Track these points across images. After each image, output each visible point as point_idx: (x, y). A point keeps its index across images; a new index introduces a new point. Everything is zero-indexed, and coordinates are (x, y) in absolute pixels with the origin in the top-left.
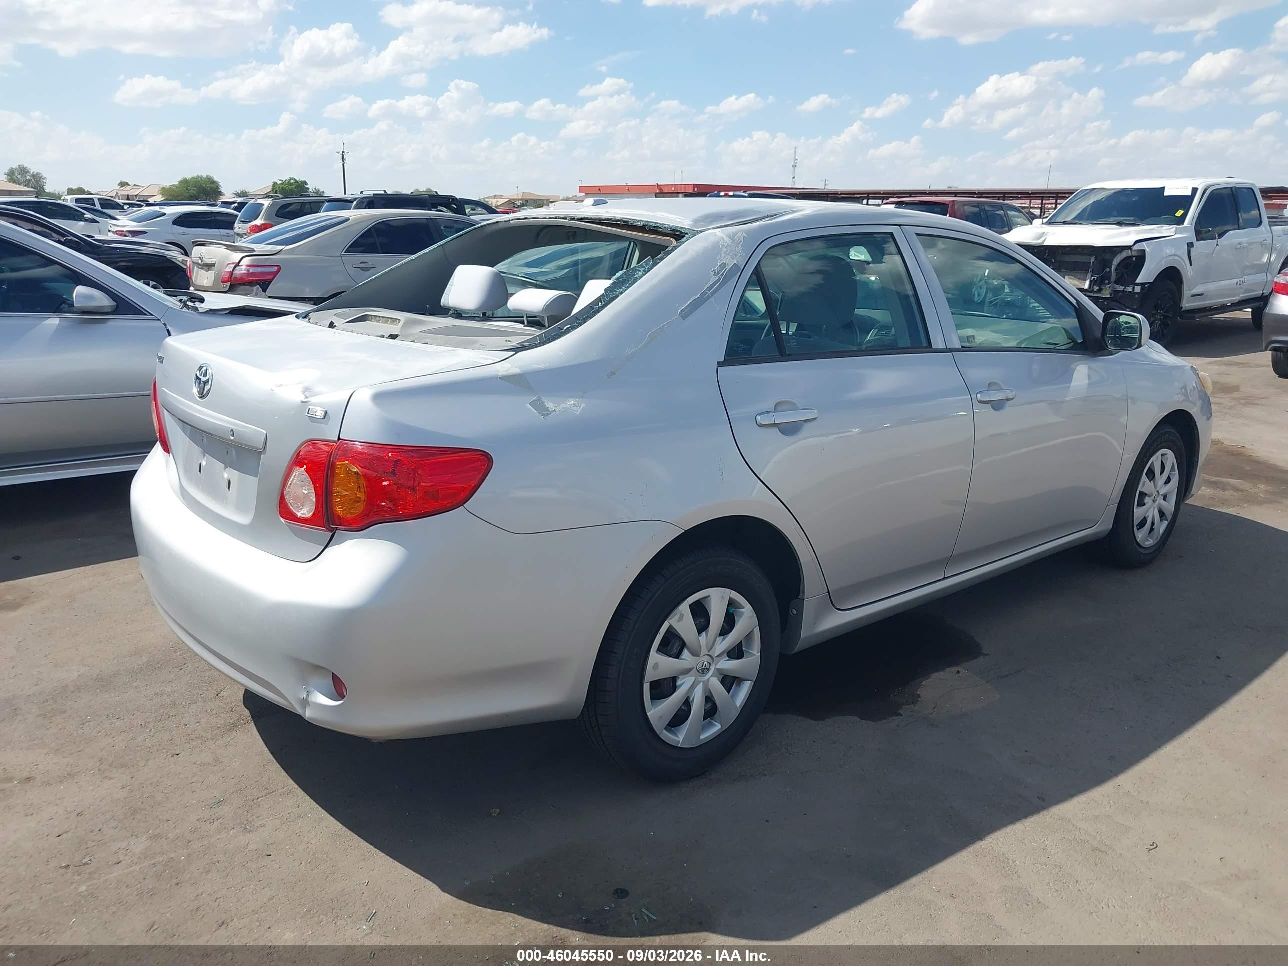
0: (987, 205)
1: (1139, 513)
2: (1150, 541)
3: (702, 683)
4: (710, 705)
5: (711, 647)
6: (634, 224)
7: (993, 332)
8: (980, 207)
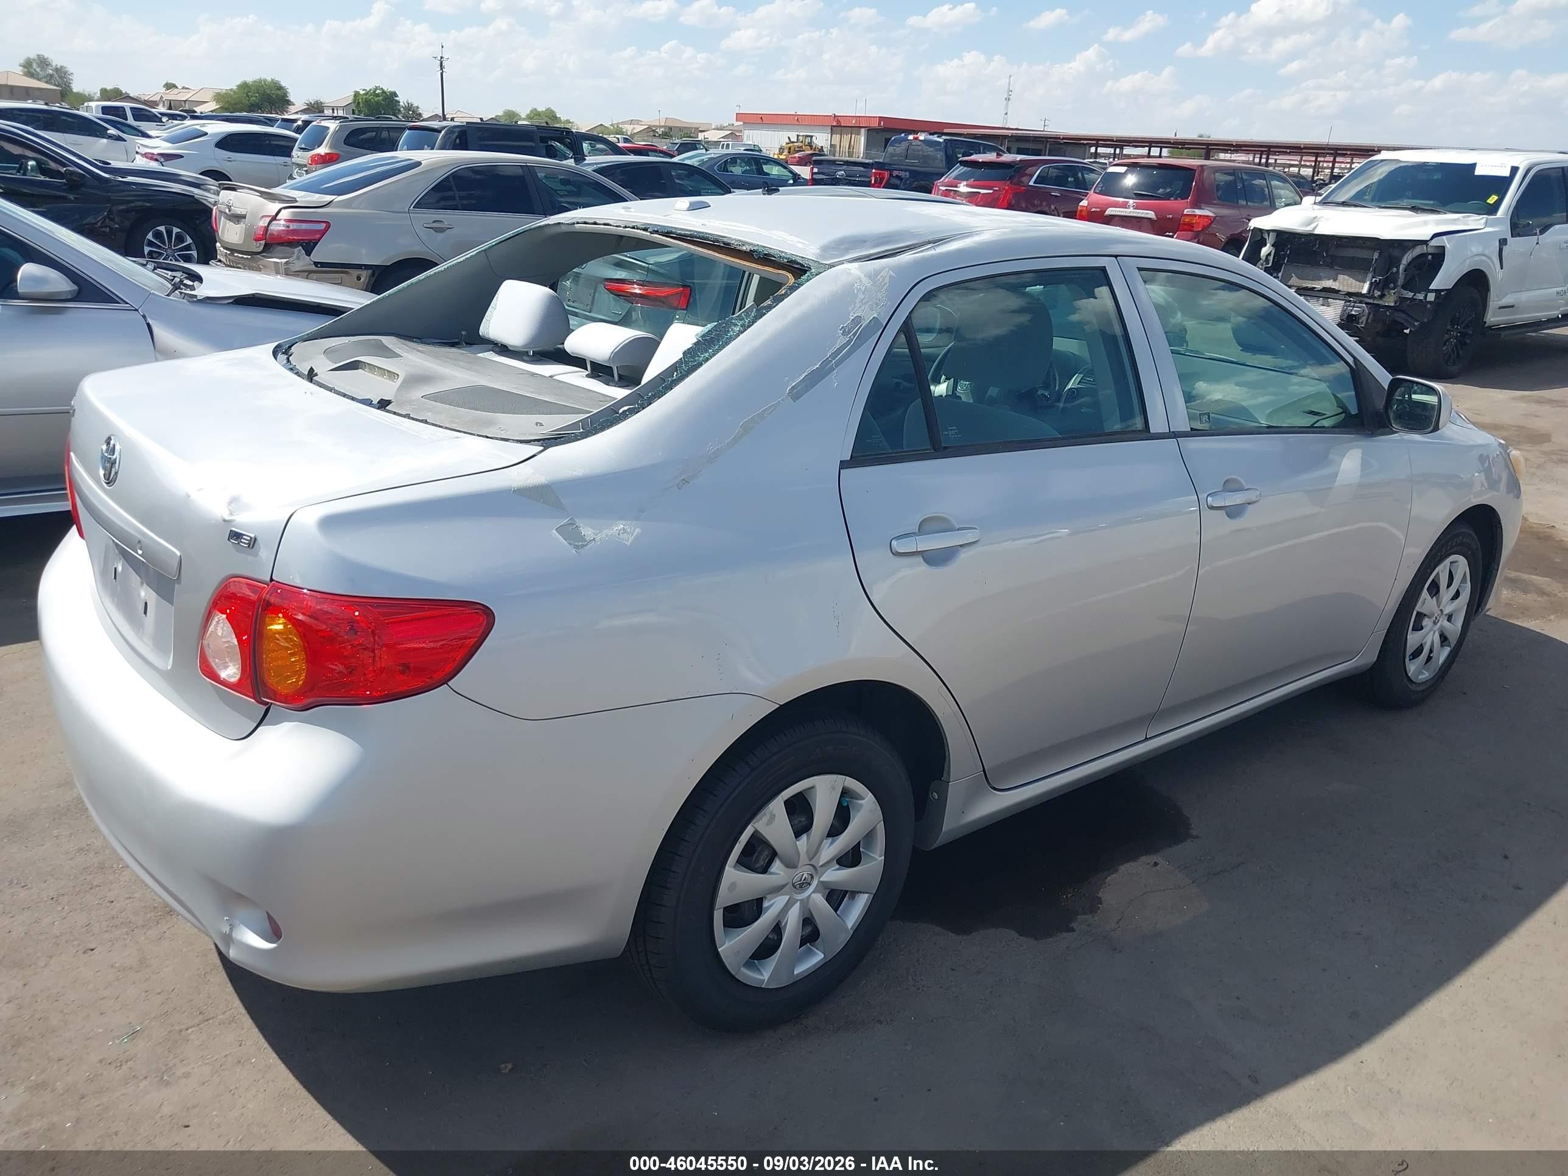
0: (1245, 173)
1: (1413, 639)
2: (1425, 674)
3: (799, 903)
4: (809, 929)
5: (814, 853)
6: (738, 248)
7: (1237, 384)
8: (1236, 175)
